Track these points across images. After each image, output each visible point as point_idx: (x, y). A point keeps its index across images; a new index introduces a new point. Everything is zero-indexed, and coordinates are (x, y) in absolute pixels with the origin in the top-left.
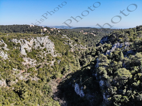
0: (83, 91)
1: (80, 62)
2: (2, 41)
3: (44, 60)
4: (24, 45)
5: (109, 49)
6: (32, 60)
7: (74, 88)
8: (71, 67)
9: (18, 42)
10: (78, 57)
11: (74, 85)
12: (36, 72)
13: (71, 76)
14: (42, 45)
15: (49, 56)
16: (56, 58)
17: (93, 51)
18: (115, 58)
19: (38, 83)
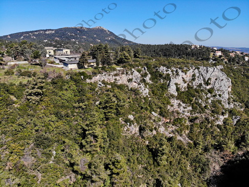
2: (144, 68)
3: (206, 111)
4: (176, 78)
6: (184, 105)
9: (167, 72)
12: (188, 128)
15: (217, 104)
16: (230, 112)
19: (187, 148)
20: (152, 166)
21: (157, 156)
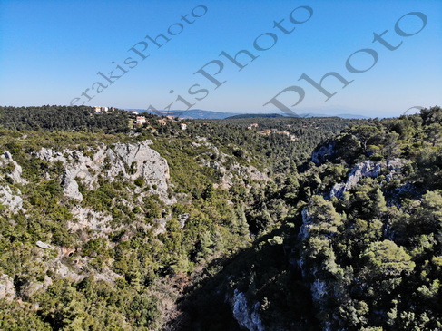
0: (258, 316)
1: (248, 222)
2: (6, 155)
4: (75, 168)
5: (339, 182)
6: (97, 215)
7: (230, 307)
8: (221, 238)
9: (56, 159)
10: (244, 205)
11: (232, 295)
12: (110, 254)
13: (220, 267)
14: (132, 167)
15: (153, 201)
16: (174, 210)
17: (289, 187)
18: (358, 208)
21: (62, 325)
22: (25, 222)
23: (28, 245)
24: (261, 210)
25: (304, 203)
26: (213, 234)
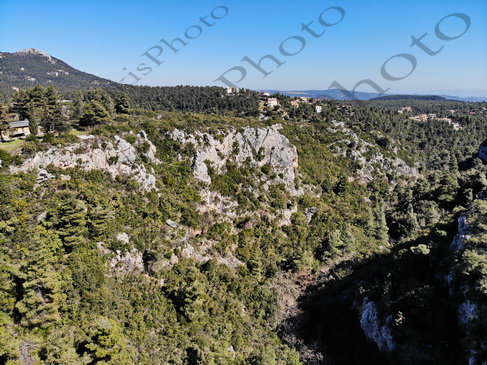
1: (388, 225)
2: (142, 134)
3: (262, 204)
4: (205, 151)
6: (224, 199)
7: (358, 315)
8: (353, 239)
9: (188, 141)
11: (361, 303)
12: (234, 240)
13: (350, 271)
14: (259, 153)
15: (278, 190)
16: (301, 202)
19: (237, 276)
20: (177, 326)
21: (184, 304)
22: (157, 200)
23: (159, 223)
24: (405, 213)
25: (463, 208)
26: (344, 234)
